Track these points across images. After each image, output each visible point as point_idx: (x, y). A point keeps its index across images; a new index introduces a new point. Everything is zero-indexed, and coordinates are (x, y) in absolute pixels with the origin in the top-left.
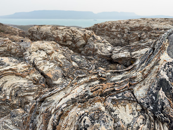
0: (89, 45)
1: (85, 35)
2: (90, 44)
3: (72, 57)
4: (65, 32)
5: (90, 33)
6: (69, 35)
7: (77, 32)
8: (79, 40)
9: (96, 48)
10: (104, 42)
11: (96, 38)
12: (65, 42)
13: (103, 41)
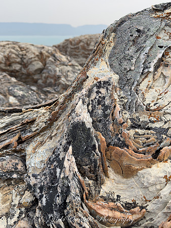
0: (48, 70)
1: (41, 53)
2: (50, 68)
3: (11, 88)
4: (8, 50)
5: (50, 51)
6: (15, 54)
7: (28, 50)
8: (31, 62)
9: (58, 74)
10: (72, 66)
11: (58, 58)
12: (10, 65)
13: (70, 64)
